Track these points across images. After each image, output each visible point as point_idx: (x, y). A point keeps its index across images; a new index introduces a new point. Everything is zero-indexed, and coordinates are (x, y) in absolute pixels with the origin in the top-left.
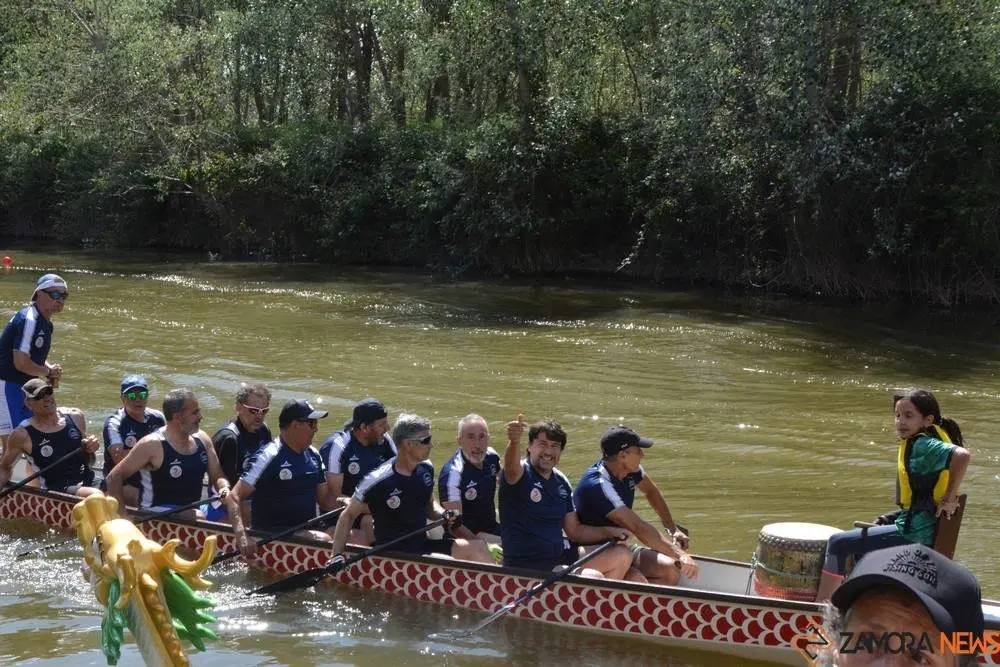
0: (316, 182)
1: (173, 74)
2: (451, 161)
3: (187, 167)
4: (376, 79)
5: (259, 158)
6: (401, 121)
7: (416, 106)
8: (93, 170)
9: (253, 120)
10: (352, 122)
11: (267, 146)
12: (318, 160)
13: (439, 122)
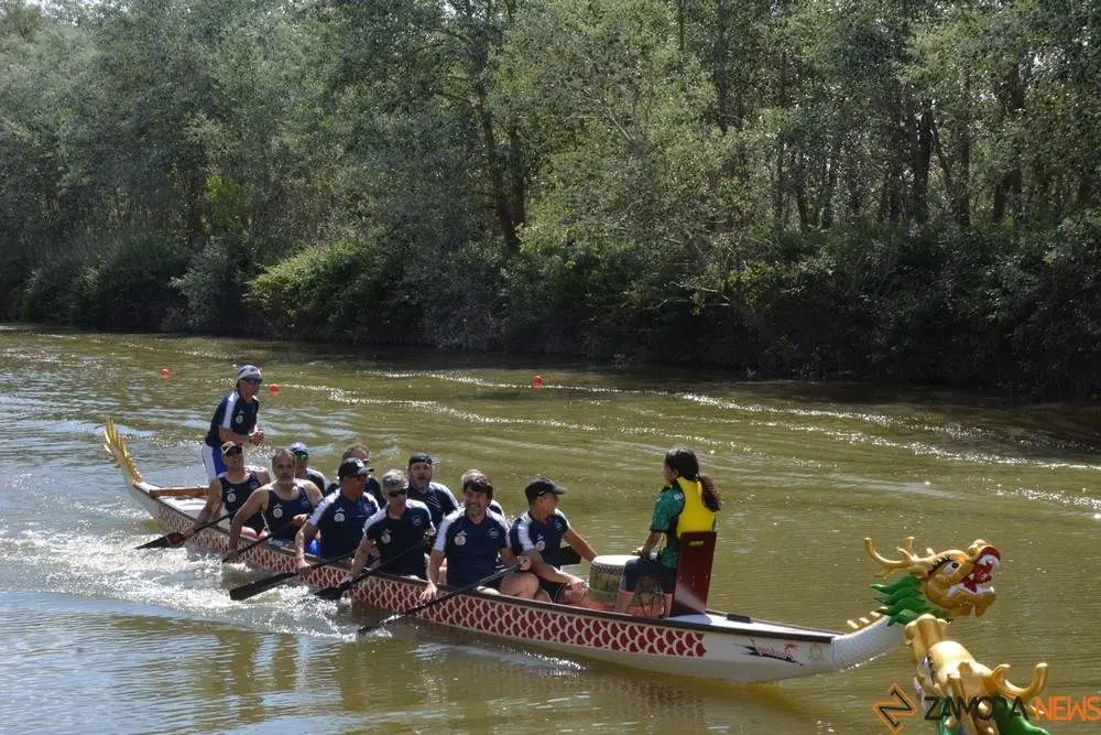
0: (866, 292)
1: (713, 177)
2: (1024, 266)
3: (725, 277)
4: (935, 174)
5: (803, 267)
6: (964, 222)
7: (983, 205)
8: (624, 282)
9: (795, 225)
10: (908, 225)
11: (812, 252)
12: (868, 267)
13: (1008, 222)
